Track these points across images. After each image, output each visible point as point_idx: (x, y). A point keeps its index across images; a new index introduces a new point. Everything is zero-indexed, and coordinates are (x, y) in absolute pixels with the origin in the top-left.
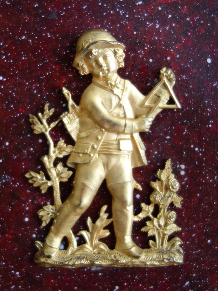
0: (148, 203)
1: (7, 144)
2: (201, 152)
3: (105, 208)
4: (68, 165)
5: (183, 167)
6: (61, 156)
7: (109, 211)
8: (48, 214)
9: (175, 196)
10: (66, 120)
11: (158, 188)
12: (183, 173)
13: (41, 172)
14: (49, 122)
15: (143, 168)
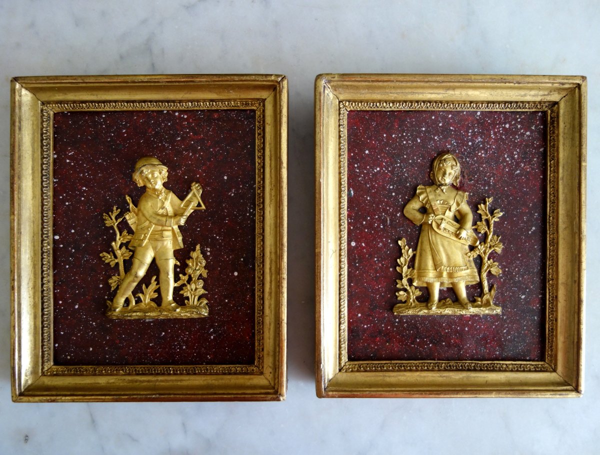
0: (185, 274)
1: (88, 233)
2: (221, 239)
3: (154, 278)
4: (130, 248)
5: (209, 249)
6: (125, 242)
7: (157, 280)
8: (115, 282)
9: (203, 269)
10: (127, 217)
11: (191, 264)
12: (209, 254)
13: (111, 253)
14: (116, 219)
15: (180, 250)
